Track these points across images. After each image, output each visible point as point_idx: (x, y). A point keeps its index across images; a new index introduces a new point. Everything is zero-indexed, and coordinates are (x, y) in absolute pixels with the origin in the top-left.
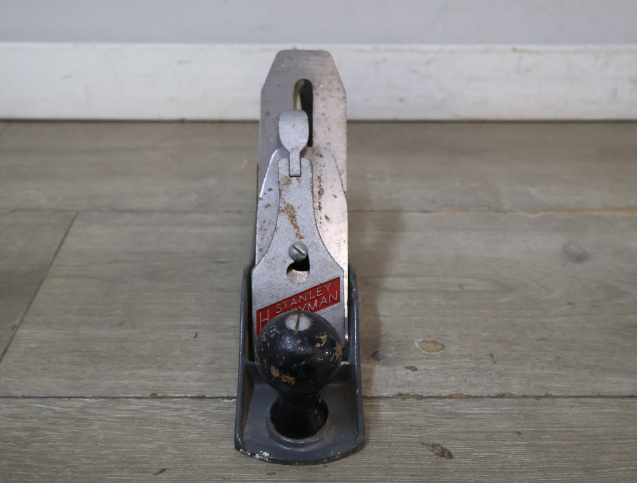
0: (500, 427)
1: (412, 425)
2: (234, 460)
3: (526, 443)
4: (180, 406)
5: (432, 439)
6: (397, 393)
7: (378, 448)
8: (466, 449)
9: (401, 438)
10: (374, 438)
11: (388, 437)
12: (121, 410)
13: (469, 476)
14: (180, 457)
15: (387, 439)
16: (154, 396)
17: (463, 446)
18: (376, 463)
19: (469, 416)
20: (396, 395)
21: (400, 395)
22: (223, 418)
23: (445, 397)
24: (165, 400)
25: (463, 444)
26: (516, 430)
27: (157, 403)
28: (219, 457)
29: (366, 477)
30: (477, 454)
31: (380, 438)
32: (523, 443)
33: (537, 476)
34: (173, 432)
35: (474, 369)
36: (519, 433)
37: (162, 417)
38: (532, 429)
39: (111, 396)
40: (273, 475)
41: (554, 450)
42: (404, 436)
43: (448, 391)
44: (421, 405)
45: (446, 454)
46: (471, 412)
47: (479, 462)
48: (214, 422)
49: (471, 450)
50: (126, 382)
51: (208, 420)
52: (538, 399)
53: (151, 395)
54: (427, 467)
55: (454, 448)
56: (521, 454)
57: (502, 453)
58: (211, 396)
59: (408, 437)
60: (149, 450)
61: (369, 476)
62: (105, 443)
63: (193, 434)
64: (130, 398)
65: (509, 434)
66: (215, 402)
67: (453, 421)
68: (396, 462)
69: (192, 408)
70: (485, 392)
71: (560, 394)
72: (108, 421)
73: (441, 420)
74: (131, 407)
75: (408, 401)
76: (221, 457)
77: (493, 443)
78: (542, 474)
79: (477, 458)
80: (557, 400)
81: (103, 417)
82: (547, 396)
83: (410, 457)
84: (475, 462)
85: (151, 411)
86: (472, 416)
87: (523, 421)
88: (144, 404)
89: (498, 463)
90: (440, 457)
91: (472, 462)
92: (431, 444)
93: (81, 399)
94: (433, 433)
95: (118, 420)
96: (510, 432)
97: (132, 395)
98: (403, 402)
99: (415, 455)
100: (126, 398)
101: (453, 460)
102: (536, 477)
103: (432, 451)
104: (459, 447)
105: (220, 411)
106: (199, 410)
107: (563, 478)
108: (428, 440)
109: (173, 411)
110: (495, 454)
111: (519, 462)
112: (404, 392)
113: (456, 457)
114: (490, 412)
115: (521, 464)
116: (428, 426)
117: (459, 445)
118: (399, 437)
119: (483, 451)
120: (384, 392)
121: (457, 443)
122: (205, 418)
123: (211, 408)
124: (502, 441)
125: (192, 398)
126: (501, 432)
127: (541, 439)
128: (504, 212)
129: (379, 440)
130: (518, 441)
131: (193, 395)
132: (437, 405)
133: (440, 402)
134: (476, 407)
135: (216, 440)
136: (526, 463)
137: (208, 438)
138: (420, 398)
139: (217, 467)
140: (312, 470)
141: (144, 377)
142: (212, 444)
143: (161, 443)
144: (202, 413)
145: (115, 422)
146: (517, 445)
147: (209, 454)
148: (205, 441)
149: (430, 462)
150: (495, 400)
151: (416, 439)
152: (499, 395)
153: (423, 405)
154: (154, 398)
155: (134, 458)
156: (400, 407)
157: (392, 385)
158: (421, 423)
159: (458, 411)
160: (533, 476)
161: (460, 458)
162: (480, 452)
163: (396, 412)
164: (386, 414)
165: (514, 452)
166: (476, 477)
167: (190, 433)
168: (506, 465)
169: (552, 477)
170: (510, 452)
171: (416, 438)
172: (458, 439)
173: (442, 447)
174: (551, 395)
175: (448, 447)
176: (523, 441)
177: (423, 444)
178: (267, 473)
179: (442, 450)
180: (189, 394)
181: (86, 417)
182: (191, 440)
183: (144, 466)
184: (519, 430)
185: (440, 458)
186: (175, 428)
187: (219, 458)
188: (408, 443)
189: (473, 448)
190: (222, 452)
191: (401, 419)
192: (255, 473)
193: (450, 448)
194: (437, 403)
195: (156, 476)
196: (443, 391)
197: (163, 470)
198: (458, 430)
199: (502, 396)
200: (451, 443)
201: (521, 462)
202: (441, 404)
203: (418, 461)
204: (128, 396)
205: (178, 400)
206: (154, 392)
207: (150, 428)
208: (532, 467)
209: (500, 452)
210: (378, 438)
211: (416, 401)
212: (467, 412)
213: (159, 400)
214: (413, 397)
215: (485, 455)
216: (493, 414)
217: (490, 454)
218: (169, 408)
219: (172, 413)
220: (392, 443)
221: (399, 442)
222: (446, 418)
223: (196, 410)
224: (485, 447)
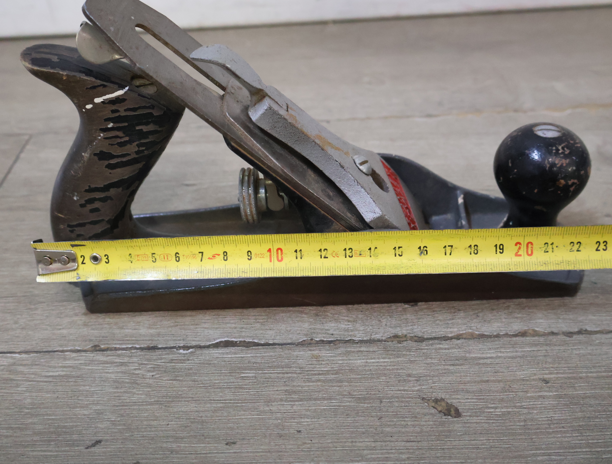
0: (520, 374)
1: (409, 375)
2: (186, 427)
4: (126, 360)
5: (435, 392)
6: (392, 335)
7: (366, 405)
8: (478, 403)
9: (396, 392)
10: (362, 393)
11: (379, 391)
12: (55, 367)
13: (481, 440)
14: (119, 425)
15: (378, 394)
16: (96, 349)
17: (474, 400)
18: (363, 426)
19: (481, 361)
20: (390, 338)
21: (396, 336)
23: (451, 338)
24: (109, 352)
25: (474, 398)
26: (541, 377)
27: (100, 357)
28: (167, 423)
29: (350, 444)
30: (492, 410)
33: (570, 437)
34: (115, 392)
36: (546, 382)
37: (103, 375)
38: (563, 376)
39: (44, 350)
40: (233, 445)
41: (593, 402)
42: (400, 389)
43: (456, 330)
44: (422, 349)
45: (453, 412)
46: (484, 356)
47: (494, 421)
48: (165, 379)
49: (485, 405)
50: (65, 332)
51: (158, 376)
52: (570, 337)
53: (92, 347)
54: (428, 429)
55: (463, 402)
56: (549, 409)
57: (525, 408)
58: (165, 346)
59: (404, 390)
60: (83, 417)
61: (354, 444)
63: (138, 394)
64: (67, 351)
65: (533, 383)
66: (168, 354)
67: (462, 368)
68: (389, 423)
69: (140, 362)
70: (502, 329)
71: (598, 329)
72: (38, 381)
73: (446, 367)
74: (67, 363)
75: (405, 344)
76: (170, 423)
77: (513, 395)
78: (577, 435)
79: (492, 416)
80: (594, 337)
81: (33, 376)
82: (580, 332)
83: (406, 417)
84: (489, 421)
85: (90, 367)
86: (485, 361)
87: (551, 365)
88: (84, 357)
89: (519, 421)
90: (445, 415)
91: (486, 421)
92: (433, 399)
93: (8, 355)
94: (436, 385)
95: (50, 379)
96: (534, 380)
97: (70, 348)
98: (400, 345)
99: (413, 414)
100: (63, 351)
101: (461, 419)
102: (570, 439)
103: (434, 407)
104: (470, 402)
105: (173, 364)
106: (148, 364)
107: (604, 439)
108: (428, 394)
109: (117, 366)
110: (516, 410)
111: (547, 419)
112: (400, 334)
113: (465, 415)
114: (509, 355)
115: (550, 422)
116: (429, 376)
117: (468, 399)
118: (392, 390)
119: (500, 405)
120: (376, 333)
121: (466, 397)
122: (154, 373)
123: (162, 361)
124: (525, 392)
125: (142, 349)
126: (523, 380)
127: (574, 387)
128: (525, 112)
129: (368, 396)
130: (546, 391)
131: (142, 346)
132: (442, 349)
133: (445, 345)
134: (490, 349)
135: (165, 401)
136: (556, 420)
137: (156, 399)
138: (420, 340)
139: (164, 437)
140: (282, 438)
142: (161, 407)
143: (98, 407)
144: (151, 368)
145: (45, 382)
146: (543, 397)
147: (156, 420)
148: (151, 404)
149: (431, 423)
150: (514, 339)
151: (414, 393)
152: (520, 333)
153: (425, 349)
154: (96, 351)
155: (65, 427)
156: (394, 353)
157: (386, 325)
158: (421, 371)
159: (468, 355)
160: (565, 437)
161: (470, 416)
162: (496, 408)
163: (389, 358)
164: (377, 362)
165: (539, 406)
166: (491, 441)
167: (134, 394)
168: (530, 424)
169: (589, 438)
170: (534, 406)
171: (415, 391)
172: (468, 392)
173: (447, 403)
174: (586, 330)
175: (455, 402)
176: (551, 392)
177: (423, 399)
178: (226, 443)
179: (447, 406)
180: (138, 344)
181: (12, 377)
182: (135, 402)
183: (75, 437)
184: (545, 376)
185: (444, 417)
186: (117, 388)
187: (168, 425)
188: (405, 398)
189: (487, 402)
190: (172, 417)
191: (395, 367)
192: (210, 443)
193: (458, 404)
194: (441, 346)
195: (88, 450)
196: (449, 330)
197: (98, 442)
198: (468, 379)
199: (523, 334)
200: (459, 397)
201: (548, 418)
202: (447, 347)
203: (417, 421)
204: (65, 349)
205: (124, 352)
206: (97, 343)
207: (87, 388)
208: (563, 425)
209: (521, 407)
210: (367, 393)
211: (414, 344)
212: (479, 355)
213: (101, 352)
214: (411, 339)
215: (502, 412)
216: (512, 358)
217: (509, 410)
218: (112, 363)
219: (116, 369)
220: (384, 399)
221: (393, 397)
222: (453, 365)
223: (144, 364)
224: (502, 400)
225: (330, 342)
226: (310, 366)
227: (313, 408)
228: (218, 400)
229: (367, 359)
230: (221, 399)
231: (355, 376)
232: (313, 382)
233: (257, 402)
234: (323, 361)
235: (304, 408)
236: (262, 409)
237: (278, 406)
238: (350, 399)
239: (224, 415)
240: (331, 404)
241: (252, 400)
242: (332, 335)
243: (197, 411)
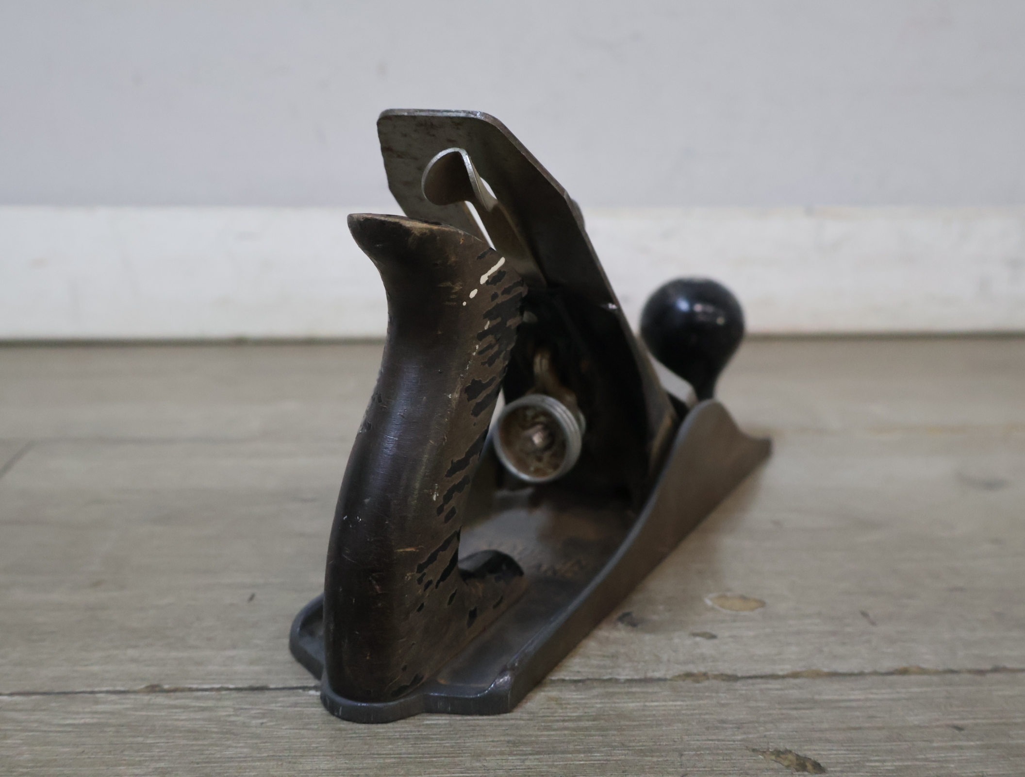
0: (914, 720)
1: (723, 722)
3: (978, 743)
4: (210, 703)
5: (772, 742)
6: (681, 673)
7: (655, 759)
8: (849, 756)
9: (704, 742)
10: (645, 744)
11: (674, 741)
12: (78, 713)
15: (674, 745)
16: (154, 689)
17: (843, 752)
19: (843, 704)
20: (679, 676)
21: (689, 675)
22: (306, 720)
23: (784, 677)
24: (178, 694)
25: (842, 748)
26: (949, 722)
27: (160, 699)
30: (877, 764)
31: (658, 744)
32: (972, 743)
34: (192, 745)
35: (834, 633)
36: (959, 728)
37: (169, 722)
38: (984, 721)
39: (57, 691)
42: (710, 738)
43: (788, 667)
44: (737, 690)
45: (809, 767)
46: (844, 697)
48: (284, 727)
49: (863, 757)
50: (95, 668)
51: (272, 724)
52: (981, 676)
53: (147, 687)
55: (824, 755)
56: (975, 762)
57: (933, 761)
58: (280, 686)
59: (719, 740)
62: (32, 767)
63: (236, 747)
64: (101, 692)
65: (937, 730)
66: (288, 696)
67: (811, 713)
69: (237, 706)
70: (866, 666)
72: (45, 731)
73: (784, 711)
74: (100, 708)
75: (706, 683)
77: (907, 745)
79: (879, 771)
81: (35, 725)
82: (996, 670)
85: (144, 713)
86: (848, 704)
87: (961, 709)
88: (129, 702)
90: (798, 770)
92: (770, 750)
94: (772, 733)
95: (70, 729)
96: (937, 726)
97: (105, 689)
98: (697, 685)
99: (741, 770)
100: (92, 692)
101: (828, 775)
103: (776, 761)
104: (836, 754)
105: (299, 709)
106: (252, 709)
108: (763, 744)
109: (195, 711)
110: (918, 763)
111: (974, 774)
112: (695, 671)
113: (832, 771)
114: (886, 696)
116: (758, 722)
117: (832, 750)
118: (698, 740)
119: (889, 758)
120: (653, 671)
121: (827, 748)
122: (265, 721)
123: (279, 704)
124: (926, 741)
125: (237, 689)
126: (920, 727)
127: (1008, 735)
129: (656, 747)
130: (961, 740)
131: (240, 686)
132: (771, 689)
133: (775, 684)
134: (853, 689)
135: (288, 756)
136: (991, 775)
137: (271, 753)
138: (733, 678)
141: (133, 660)
142: (280, 763)
143: (162, 765)
144: (259, 713)
145: (59, 732)
146: (961, 748)
148: (261, 760)
150: (890, 678)
151: (736, 743)
152: (897, 670)
153: (742, 690)
154: (155, 692)
156: (691, 694)
157: (669, 661)
158: (742, 716)
159: (817, 697)
161: (842, 772)
162: (884, 761)
163: (683, 701)
164: (663, 706)
165: (957, 758)
167: (230, 746)
170: (949, 758)
171: (737, 741)
172: (828, 741)
173: (798, 755)
175: (809, 754)
176: (972, 741)
177: (754, 750)
179: (797, 759)
180: (232, 684)
182: (232, 758)
184: (957, 722)
185: (796, 773)
186: (195, 739)
188: (721, 750)
189: (865, 754)
191: (696, 712)
193: (816, 756)
194: (769, 686)
196: (777, 667)
198: (825, 726)
199: (904, 672)
200: (816, 747)
201: (977, 774)
202: (778, 686)
204: (96, 689)
205: (207, 693)
206: (155, 683)
207: (140, 739)
209: (926, 760)
210: (653, 744)
211: (723, 685)
212: (836, 697)
213: (165, 694)
214: (716, 677)
215: (895, 766)
216: (893, 700)
217: (906, 763)
218: (185, 708)
219: (192, 715)
220: (685, 751)
221: (699, 748)
222: (795, 709)
223: (246, 709)
224: (891, 751)
225: (576, 682)
226: (546, 710)
227: (561, 763)
228: (386, 754)
229: (646, 701)
230: (392, 752)
231: (627, 723)
232: (554, 730)
233: (459, 757)
234: (569, 704)
235: (545, 763)
236: (468, 764)
237: (498, 761)
238: (626, 752)
239: (401, 773)
240: (592, 758)
241: (449, 754)
242: (579, 672)
243: (348, 769)
